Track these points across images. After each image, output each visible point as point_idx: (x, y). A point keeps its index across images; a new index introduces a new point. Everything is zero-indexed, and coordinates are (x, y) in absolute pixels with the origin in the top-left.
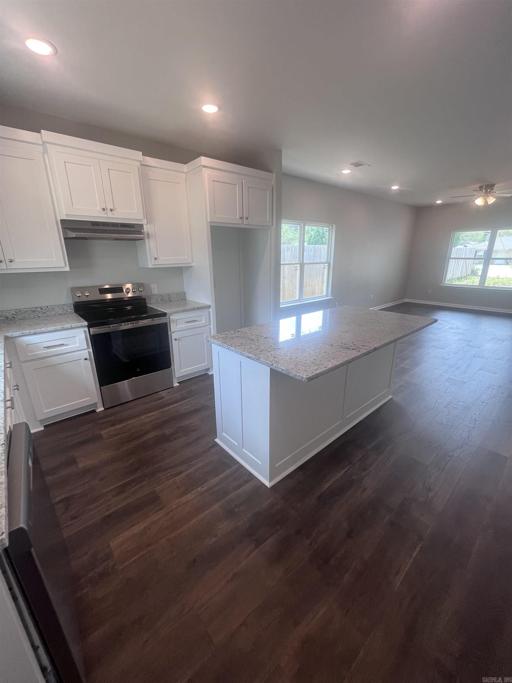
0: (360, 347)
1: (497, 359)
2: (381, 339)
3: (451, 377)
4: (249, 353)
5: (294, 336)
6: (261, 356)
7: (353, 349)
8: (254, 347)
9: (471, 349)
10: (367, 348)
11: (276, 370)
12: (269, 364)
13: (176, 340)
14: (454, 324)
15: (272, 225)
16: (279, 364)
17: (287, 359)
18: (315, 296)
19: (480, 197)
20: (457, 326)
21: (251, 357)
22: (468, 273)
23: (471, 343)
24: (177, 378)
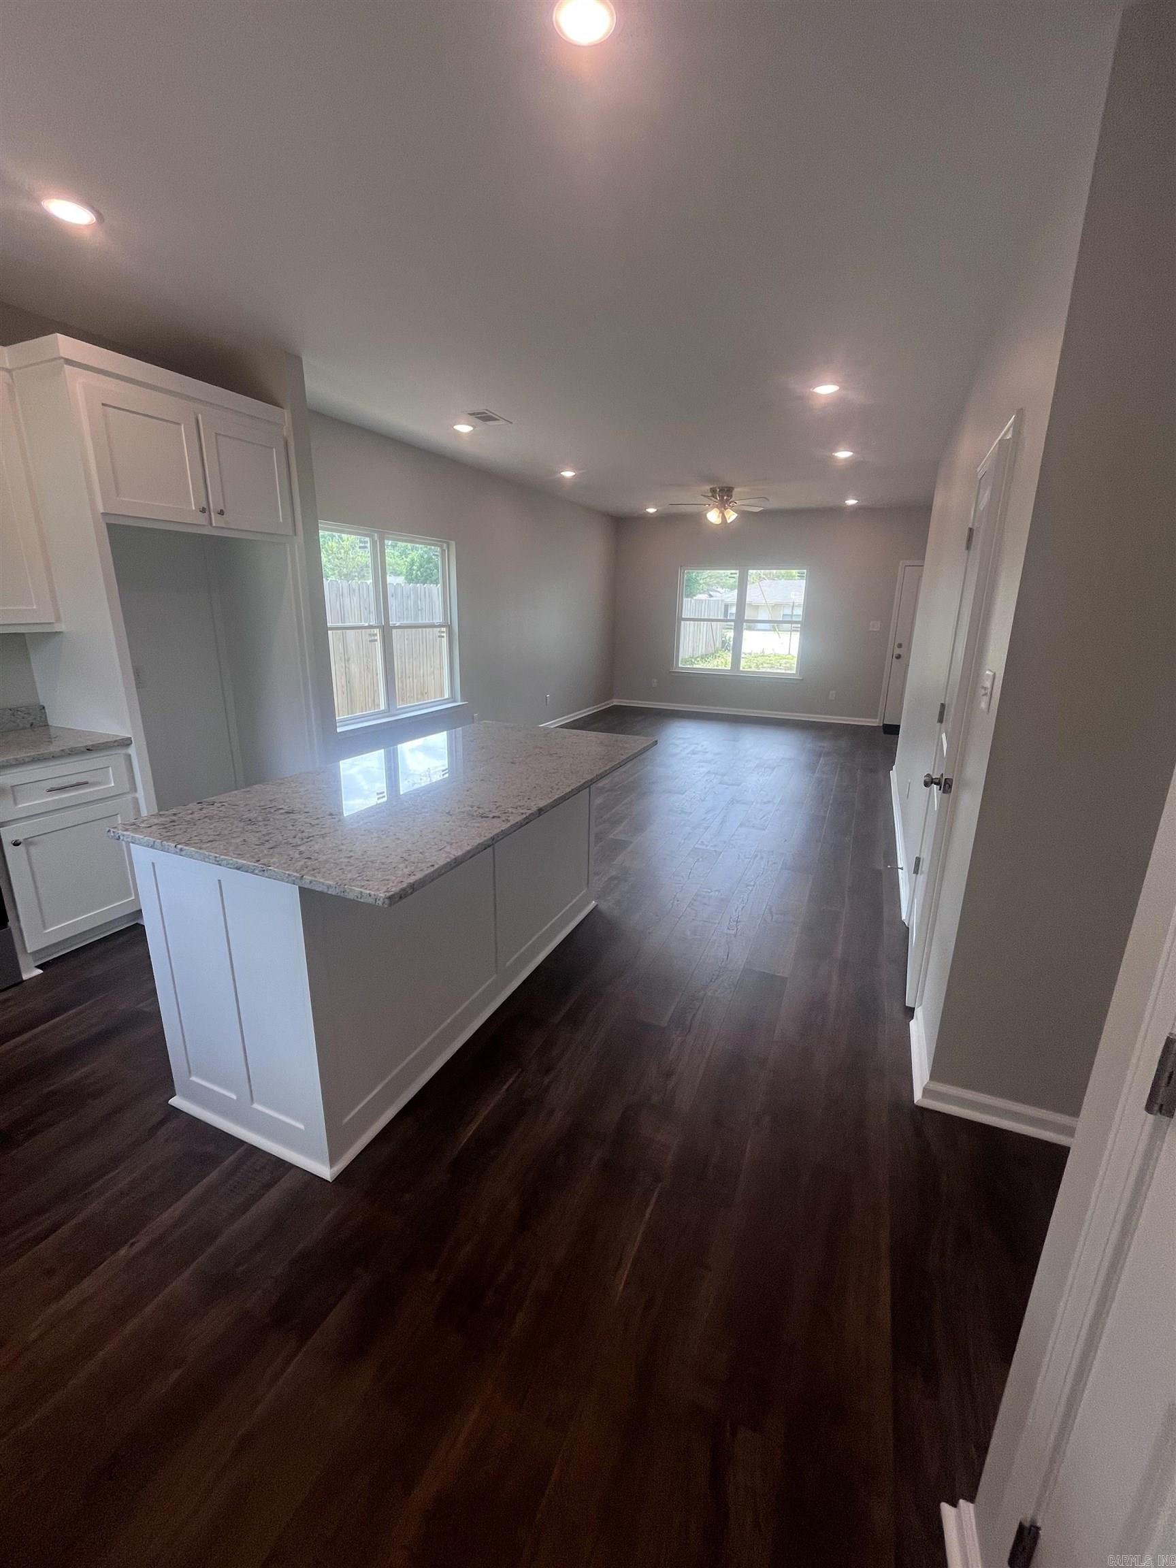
0: (510, 810)
1: (765, 803)
2: (552, 788)
3: (696, 846)
4: (240, 856)
5: (384, 797)
6: (272, 861)
7: (494, 817)
8: (253, 839)
9: (727, 788)
10: (522, 811)
11: (313, 888)
12: (294, 878)
13: (16, 844)
14: (697, 744)
15: (295, 533)
16: (319, 873)
17: (341, 858)
18: (429, 701)
19: (713, 508)
20: (703, 748)
21: (243, 865)
22: (717, 645)
23: (726, 778)
24: (30, 953)
